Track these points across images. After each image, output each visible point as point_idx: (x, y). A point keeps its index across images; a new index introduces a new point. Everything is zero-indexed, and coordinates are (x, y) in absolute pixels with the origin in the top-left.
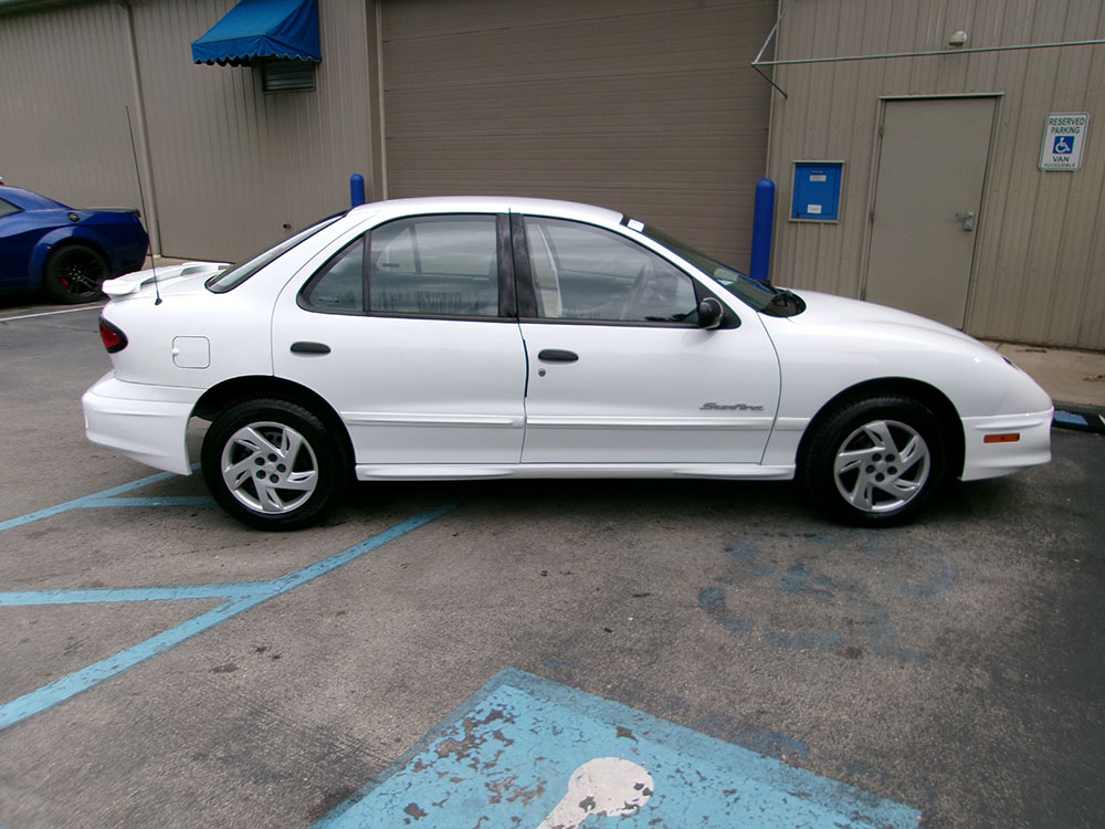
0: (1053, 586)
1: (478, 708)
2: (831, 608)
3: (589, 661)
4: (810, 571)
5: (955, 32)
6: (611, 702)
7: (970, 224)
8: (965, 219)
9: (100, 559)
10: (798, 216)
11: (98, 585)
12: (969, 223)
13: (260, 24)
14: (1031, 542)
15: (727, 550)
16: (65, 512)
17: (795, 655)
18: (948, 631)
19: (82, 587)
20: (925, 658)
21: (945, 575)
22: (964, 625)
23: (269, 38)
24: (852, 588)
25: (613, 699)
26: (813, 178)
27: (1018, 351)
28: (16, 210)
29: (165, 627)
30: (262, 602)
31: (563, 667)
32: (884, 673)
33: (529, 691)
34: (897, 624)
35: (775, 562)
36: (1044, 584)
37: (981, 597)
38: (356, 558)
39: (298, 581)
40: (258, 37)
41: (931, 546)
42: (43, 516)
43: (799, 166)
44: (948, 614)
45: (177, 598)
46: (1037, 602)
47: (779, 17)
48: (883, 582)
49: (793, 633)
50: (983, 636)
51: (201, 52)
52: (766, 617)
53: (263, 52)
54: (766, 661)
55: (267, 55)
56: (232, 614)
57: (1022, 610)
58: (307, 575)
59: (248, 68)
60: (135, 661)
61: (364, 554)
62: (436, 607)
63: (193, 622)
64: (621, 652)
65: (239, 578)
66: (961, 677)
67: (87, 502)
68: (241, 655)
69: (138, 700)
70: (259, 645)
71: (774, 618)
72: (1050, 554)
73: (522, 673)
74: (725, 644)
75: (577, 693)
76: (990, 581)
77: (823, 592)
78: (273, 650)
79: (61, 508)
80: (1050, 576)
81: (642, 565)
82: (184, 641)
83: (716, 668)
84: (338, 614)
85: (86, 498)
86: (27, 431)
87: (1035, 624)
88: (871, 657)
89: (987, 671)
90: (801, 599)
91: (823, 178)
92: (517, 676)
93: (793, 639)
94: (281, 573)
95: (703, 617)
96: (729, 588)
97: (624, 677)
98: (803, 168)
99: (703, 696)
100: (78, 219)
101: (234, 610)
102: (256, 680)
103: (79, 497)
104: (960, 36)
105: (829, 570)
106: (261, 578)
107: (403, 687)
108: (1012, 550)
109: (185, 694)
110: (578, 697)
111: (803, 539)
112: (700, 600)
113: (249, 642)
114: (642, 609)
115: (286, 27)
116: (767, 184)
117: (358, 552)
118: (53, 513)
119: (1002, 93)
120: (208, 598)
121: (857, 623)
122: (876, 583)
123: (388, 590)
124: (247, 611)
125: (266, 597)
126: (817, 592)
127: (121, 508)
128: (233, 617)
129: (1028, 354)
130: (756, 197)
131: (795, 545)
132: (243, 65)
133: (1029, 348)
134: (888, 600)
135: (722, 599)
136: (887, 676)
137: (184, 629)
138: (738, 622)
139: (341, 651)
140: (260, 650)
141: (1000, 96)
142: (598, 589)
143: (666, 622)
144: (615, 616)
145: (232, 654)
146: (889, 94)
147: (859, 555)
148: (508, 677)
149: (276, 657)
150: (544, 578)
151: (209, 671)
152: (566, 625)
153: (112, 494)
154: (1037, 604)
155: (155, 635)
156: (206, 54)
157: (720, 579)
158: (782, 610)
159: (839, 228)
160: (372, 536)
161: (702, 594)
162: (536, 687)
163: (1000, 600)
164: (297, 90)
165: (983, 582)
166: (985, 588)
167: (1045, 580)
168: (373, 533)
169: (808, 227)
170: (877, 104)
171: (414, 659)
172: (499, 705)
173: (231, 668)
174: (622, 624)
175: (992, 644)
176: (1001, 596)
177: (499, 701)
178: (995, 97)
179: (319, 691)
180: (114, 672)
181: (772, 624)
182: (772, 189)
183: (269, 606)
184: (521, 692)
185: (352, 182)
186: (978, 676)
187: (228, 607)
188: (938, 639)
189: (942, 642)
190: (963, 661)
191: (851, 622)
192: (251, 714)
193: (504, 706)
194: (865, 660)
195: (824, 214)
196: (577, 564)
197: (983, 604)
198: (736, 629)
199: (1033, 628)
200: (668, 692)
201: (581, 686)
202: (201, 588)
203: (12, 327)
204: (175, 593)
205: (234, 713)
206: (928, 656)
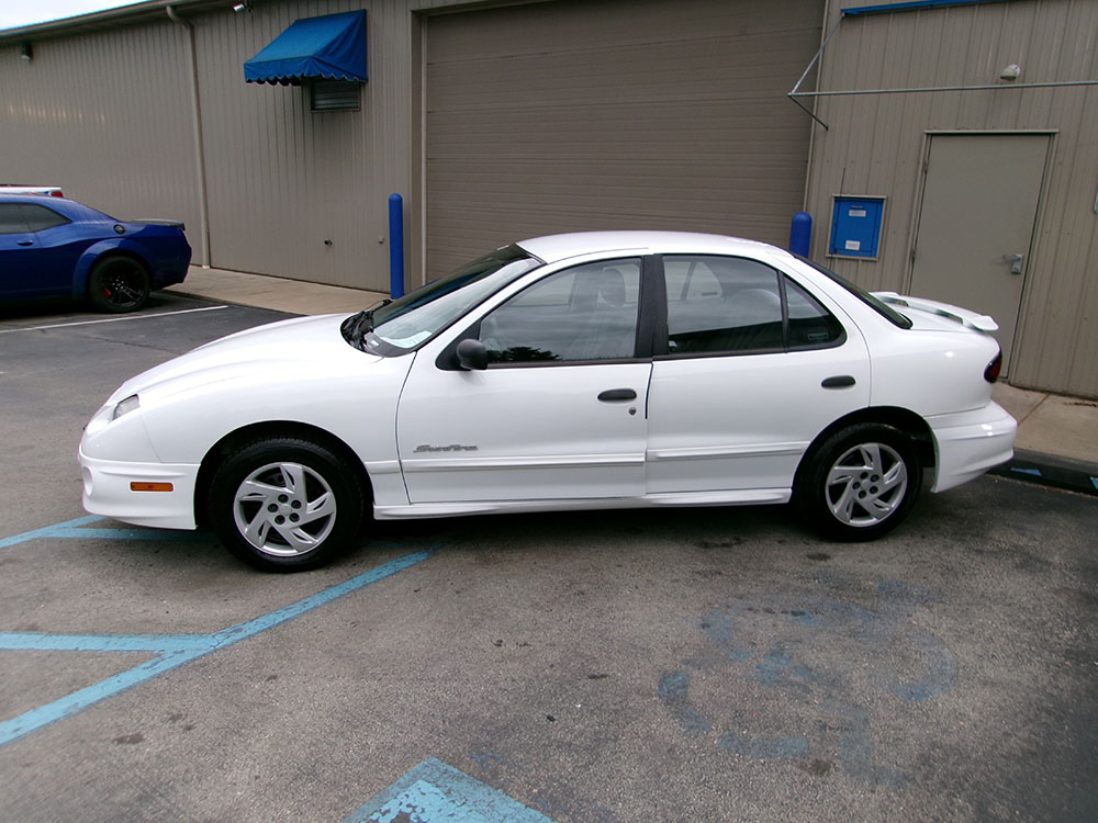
0: (1065, 696)
1: (384, 809)
2: (805, 707)
3: (521, 756)
4: (791, 658)
5: (1007, 65)
6: (533, 812)
7: (1019, 268)
8: (1012, 262)
9: (46, 595)
10: (835, 253)
11: (33, 629)
12: (1017, 266)
13: (308, 46)
14: (1048, 637)
15: (703, 626)
16: (29, 541)
17: (751, 766)
18: (934, 745)
19: (16, 630)
20: (901, 781)
21: (942, 672)
22: (955, 739)
23: (315, 58)
24: (833, 683)
25: (536, 808)
26: (852, 213)
27: (1065, 404)
28: (65, 221)
29: (85, 684)
30: (194, 659)
31: (491, 762)
32: (850, 797)
33: (446, 790)
34: (877, 733)
35: (754, 644)
36: (1055, 692)
37: (979, 704)
38: (307, 611)
39: (239, 636)
40: (304, 58)
41: (933, 635)
42: (7, 544)
43: (838, 200)
44: (938, 723)
45: (108, 649)
46: (1044, 714)
47: (822, 44)
48: (870, 677)
49: (755, 737)
50: (974, 756)
51: (253, 72)
52: (729, 713)
53: (309, 72)
54: (717, 771)
55: (312, 75)
56: (158, 672)
57: (1025, 724)
58: (251, 628)
59: (298, 88)
60: (40, 724)
61: (316, 607)
62: (374, 676)
63: (114, 680)
64: (558, 747)
65: (181, 629)
66: (939, 809)
67: (56, 531)
68: (152, 723)
69: (27, 772)
70: (175, 712)
71: (738, 715)
72: (1068, 654)
73: (444, 766)
74: (676, 745)
75: (497, 797)
76: (993, 684)
77: (799, 685)
78: (188, 720)
79: (27, 536)
80: (1065, 682)
81: (607, 639)
82: (99, 701)
83: (659, 776)
84: (270, 678)
85: (56, 526)
86: (26, 448)
87: (1038, 744)
88: (840, 774)
89: (970, 803)
90: (773, 692)
91: (863, 214)
92: (438, 769)
93: (753, 744)
94: (225, 625)
95: (659, 709)
96: (696, 673)
97: (554, 780)
98: (841, 202)
99: (638, 811)
100: (123, 231)
101: (163, 666)
102: (159, 757)
103: (49, 525)
104: (1013, 69)
105: (813, 658)
106: (200, 630)
107: (313, 774)
108: (1024, 646)
109: (78, 769)
110: (497, 802)
111: (790, 617)
112: (661, 687)
113: (165, 707)
114: (595, 694)
115: (334, 48)
116: (803, 217)
117: (311, 605)
118: (19, 541)
119: (1057, 131)
120: (139, 651)
121: (831, 728)
122: (861, 679)
123: (331, 651)
124: (174, 669)
125: (201, 653)
126: (792, 684)
127: (86, 540)
128: (159, 676)
129: (1076, 407)
130: (792, 231)
131: (780, 624)
132: (293, 85)
133: (1079, 401)
134: (872, 700)
135: (685, 687)
136: (854, 801)
137: (102, 688)
138: (697, 717)
139: (259, 725)
140: (174, 718)
141: (1054, 133)
142: (552, 666)
143: (616, 712)
144: (563, 701)
145: (143, 721)
146: (935, 128)
147: (849, 641)
148: (428, 771)
149: (189, 728)
150: (497, 649)
151: (113, 742)
152: (506, 708)
153: (84, 523)
154: (1044, 717)
155: (71, 692)
156: (257, 73)
157: (687, 662)
158: (748, 706)
159: (879, 265)
160: (331, 586)
161: (664, 678)
162: (455, 785)
163: (1001, 708)
164: (344, 109)
165: (985, 684)
166: (987, 692)
167: (1057, 687)
168: (332, 583)
169: (847, 263)
170: (922, 140)
171: (333, 740)
172: (408, 806)
173: (136, 739)
174: (568, 712)
175: (983, 767)
176: (1003, 704)
177: (410, 801)
178: (1049, 134)
179: (221, 773)
180: (13, 736)
181: (734, 724)
182: (809, 223)
183: (199, 665)
184: (437, 790)
185: (390, 201)
186: (961, 809)
187: (156, 664)
188: (921, 755)
189: (925, 760)
190: (945, 787)
191: (824, 727)
192: (140, 798)
193: (414, 808)
194: (832, 779)
195: (862, 251)
196: (536, 634)
197: (980, 713)
198: (692, 727)
199: (1034, 749)
200: (599, 803)
201: (505, 788)
202: (137, 639)
203: (51, 335)
204: (108, 643)
205: (122, 796)
206: (906, 777)
